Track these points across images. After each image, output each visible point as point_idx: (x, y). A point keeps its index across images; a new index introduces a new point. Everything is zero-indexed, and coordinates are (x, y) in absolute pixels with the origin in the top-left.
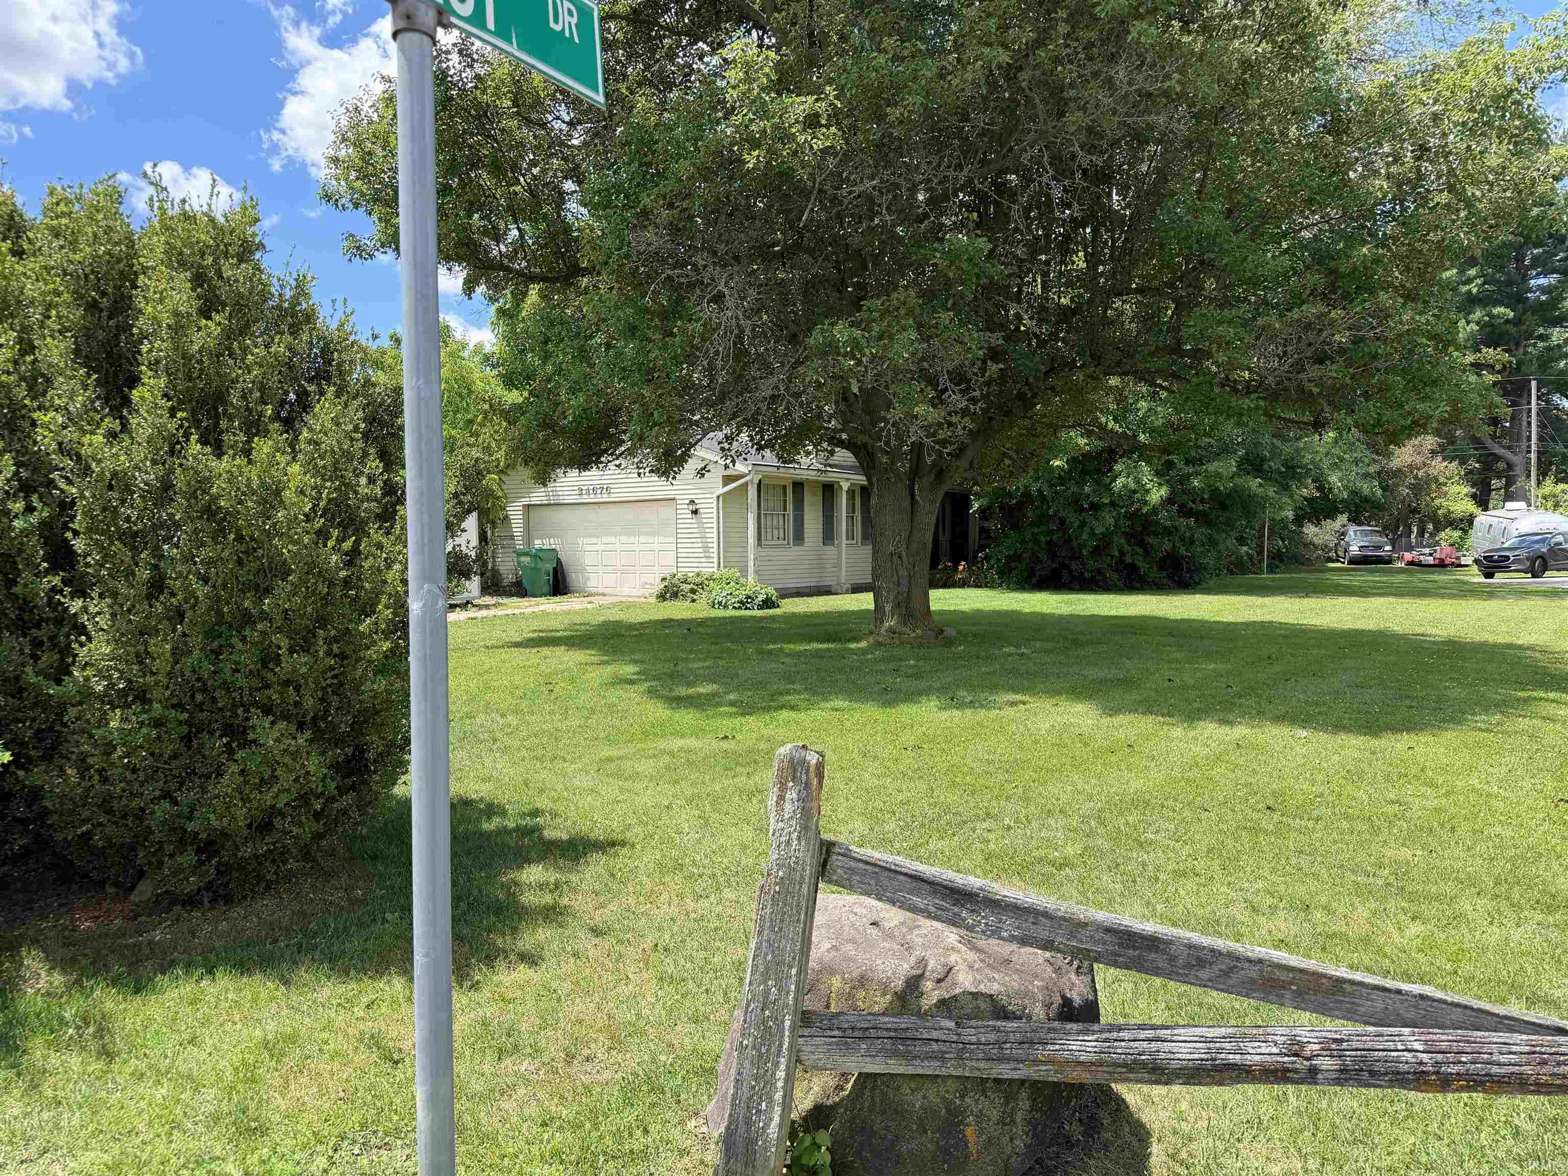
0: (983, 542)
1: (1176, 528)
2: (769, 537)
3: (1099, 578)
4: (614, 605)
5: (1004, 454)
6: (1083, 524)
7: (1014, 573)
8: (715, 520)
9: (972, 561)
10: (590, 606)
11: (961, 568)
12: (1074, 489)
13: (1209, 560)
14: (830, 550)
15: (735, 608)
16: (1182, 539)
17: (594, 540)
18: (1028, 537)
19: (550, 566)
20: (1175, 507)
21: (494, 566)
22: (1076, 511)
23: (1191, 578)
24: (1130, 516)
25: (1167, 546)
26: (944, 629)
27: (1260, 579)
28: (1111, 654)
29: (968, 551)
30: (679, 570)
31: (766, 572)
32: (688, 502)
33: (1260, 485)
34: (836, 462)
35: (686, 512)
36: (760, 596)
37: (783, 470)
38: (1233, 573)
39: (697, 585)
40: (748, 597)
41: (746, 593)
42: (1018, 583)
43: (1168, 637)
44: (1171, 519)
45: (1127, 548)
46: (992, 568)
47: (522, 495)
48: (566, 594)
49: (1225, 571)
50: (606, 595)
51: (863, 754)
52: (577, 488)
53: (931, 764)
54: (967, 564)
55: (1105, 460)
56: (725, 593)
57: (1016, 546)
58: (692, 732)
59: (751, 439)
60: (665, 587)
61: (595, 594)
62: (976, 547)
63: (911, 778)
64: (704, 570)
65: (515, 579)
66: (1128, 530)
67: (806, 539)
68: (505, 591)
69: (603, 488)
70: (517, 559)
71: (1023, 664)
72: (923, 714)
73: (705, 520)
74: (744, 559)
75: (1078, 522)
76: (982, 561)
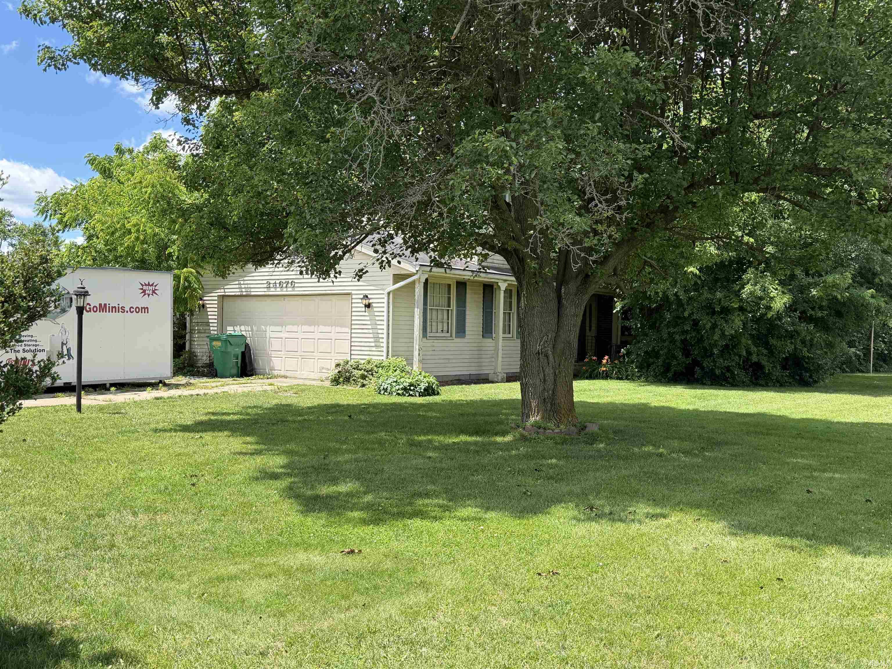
0: (625, 339)
1: (796, 331)
2: (434, 330)
3: (728, 375)
4: (291, 388)
5: (645, 262)
6: (714, 326)
7: (653, 367)
8: (385, 314)
9: (615, 356)
10: (269, 388)
11: (604, 361)
12: (706, 295)
13: (826, 361)
14: (488, 342)
15: (398, 394)
16: (803, 342)
17: (279, 328)
18: (665, 336)
19: (239, 351)
20: (798, 314)
21: (190, 348)
22: (708, 314)
23: (811, 377)
24: (757, 320)
25: (790, 348)
26: (588, 424)
27: (868, 378)
28: (747, 458)
29: (611, 347)
30: (353, 357)
31: (429, 361)
32: (362, 296)
33: (873, 297)
34: (491, 265)
35: (360, 306)
36: (422, 384)
37: (448, 270)
38: (844, 371)
39: (367, 371)
40: (411, 385)
41: (410, 380)
42: (656, 376)
43: (799, 439)
44: (793, 324)
45: (754, 349)
46: (632, 362)
47: (217, 287)
48: (252, 375)
49: (838, 370)
50: (286, 377)
51: (494, 579)
52: (265, 282)
53: (565, 598)
54: (610, 358)
55: (735, 269)
56: (392, 380)
57: (654, 344)
58: (318, 543)
59: (405, 242)
60: (339, 372)
61: (276, 377)
62: (619, 343)
63: (542, 618)
64: (374, 358)
65: (208, 362)
66: (754, 332)
67: (467, 333)
68: (199, 372)
69: (288, 282)
70: (211, 342)
71: (662, 467)
72: (560, 527)
73: (376, 314)
74: (410, 349)
75: (710, 324)
76: (623, 356)
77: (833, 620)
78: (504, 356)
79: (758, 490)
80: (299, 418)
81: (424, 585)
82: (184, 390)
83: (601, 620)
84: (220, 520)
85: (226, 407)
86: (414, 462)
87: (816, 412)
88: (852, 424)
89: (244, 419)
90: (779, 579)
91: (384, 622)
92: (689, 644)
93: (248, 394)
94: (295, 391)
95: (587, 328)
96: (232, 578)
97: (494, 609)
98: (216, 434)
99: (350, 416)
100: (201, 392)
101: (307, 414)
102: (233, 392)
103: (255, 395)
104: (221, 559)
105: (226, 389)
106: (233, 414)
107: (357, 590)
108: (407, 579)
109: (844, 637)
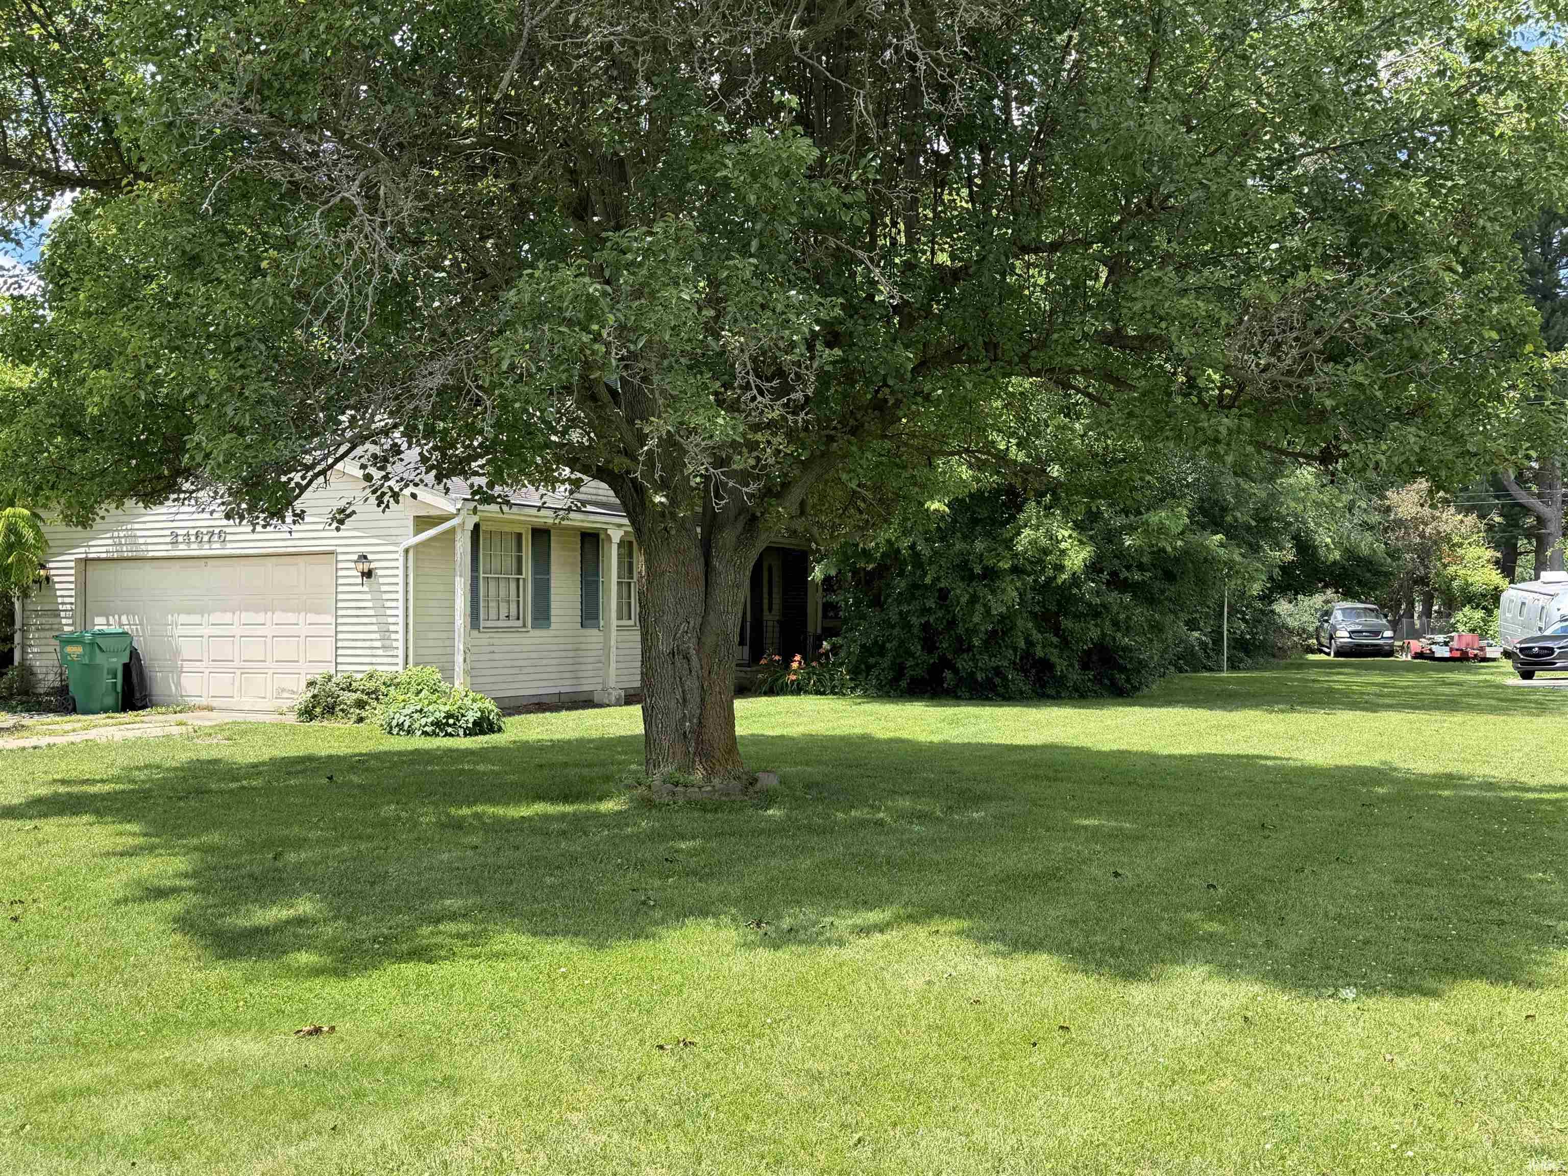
0: (830, 624)
1: (1103, 605)
2: (493, 614)
3: (997, 681)
4: (221, 728)
6: (974, 599)
7: (875, 672)
8: (400, 588)
9: (812, 654)
10: (175, 730)
11: (795, 665)
12: (959, 546)
13: (1151, 653)
14: (592, 634)
15: (425, 733)
16: (1115, 623)
17: (196, 618)
18: (895, 618)
19: (118, 662)
20: (1105, 576)
21: (23, 659)
22: (963, 579)
23: (1128, 680)
24: (1040, 589)
25: (1094, 633)
26: (759, 775)
27: (1220, 680)
28: (1021, 820)
29: (805, 639)
30: (340, 668)
31: (484, 672)
32: (355, 557)
33: (1222, 545)
34: (589, 497)
35: (353, 574)
36: (471, 713)
37: (505, 508)
38: (1180, 670)
39: (368, 694)
40: (449, 716)
41: (447, 708)
42: (880, 687)
43: (1105, 786)
44: (1098, 593)
45: (1036, 636)
46: (841, 664)
47: (75, 543)
48: (143, 707)
49: (1172, 669)
50: (211, 709)
51: (579, 1064)
52: (168, 532)
53: (703, 1088)
54: (804, 658)
55: (1004, 504)
56: (412, 708)
57: (876, 631)
58: (253, 1019)
59: (424, 459)
60: (314, 696)
61: (192, 709)
62: (819, 631)
63: (662, 1126)
64: (380, 668)
65: (57, 684)
66: (1037, 609)
67: (553, 619)
68: (40, 703)
69: (213, 533)
70: (62, 649)
71: (881, 844)
72: (703, 959)
73: (384, 588)
74: (448, 650)
75: (967, 596)
76: (826, 654)
77: (1149, 1094)
78: (621, 659)
79: (1036, 875)
80: (234, 785)
81: (450, 1084)
82: (10, 739)
83: (763, 1122)
84: (65, 985)
85: (88, 768)
86: (445, 856)
87: (1135, 739)
88: (1190, 758)
89: (123, 792)
90: (1062, 1027)
91: (370, 1157)
92: (910, 1153)
93: (135, 743)
94: (227, 733)
95: (766, 607)
96: (83, 1092)
97: (574, 1117)
98: (65, 820)
99: (330, 778)
100: (43, 741)
101: (248, 776)
102: (104, 740)
103: (148, 744)
104: (63, 1057)
105: (92, 734)
106: (102, 781)
107: (323, 1103)
108: (420, 1075)
109: (1164, 1124)
